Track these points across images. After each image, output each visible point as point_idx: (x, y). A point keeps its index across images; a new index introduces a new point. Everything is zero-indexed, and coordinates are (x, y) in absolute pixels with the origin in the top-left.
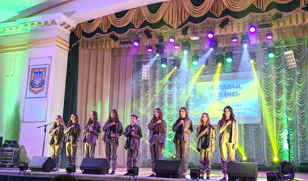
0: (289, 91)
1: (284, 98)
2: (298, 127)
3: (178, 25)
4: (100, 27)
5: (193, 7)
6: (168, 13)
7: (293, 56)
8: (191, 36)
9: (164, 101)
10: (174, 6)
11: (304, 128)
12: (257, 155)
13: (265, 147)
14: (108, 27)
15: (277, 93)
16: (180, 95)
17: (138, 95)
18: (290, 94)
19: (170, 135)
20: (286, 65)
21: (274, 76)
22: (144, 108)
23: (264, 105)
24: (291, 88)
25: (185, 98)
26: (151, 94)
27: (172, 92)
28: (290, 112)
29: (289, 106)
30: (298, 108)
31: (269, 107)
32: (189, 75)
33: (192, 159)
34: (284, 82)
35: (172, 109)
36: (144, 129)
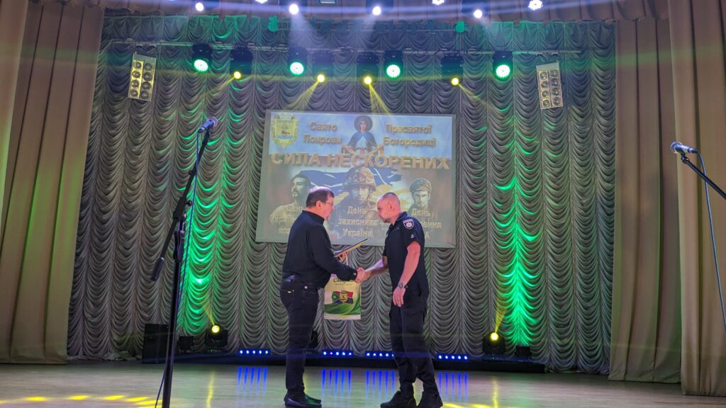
0: (529, 169)
1: (515, 183)
2: (549, 257)
7: (558, 77)
11: (564, 261)
15: (499, 171)
16: (238, 157)
17: (107, 147)
18: (531, 176)
19: (199, 266)
20: (521, 104)
21: (493, 129)
22: (126, 186)
23: (464, 199)
24: (532, 160)
25: (254, 168)
26: (151, 147)
27: (215, 149)
28: (529, 220)
29: (527, 205)
30: (550, 211)
31: (478, 206)
32: (270, 105)
33: (266, 337)
34: (518, 149)
35: (214, 195)
36: (121, 247)
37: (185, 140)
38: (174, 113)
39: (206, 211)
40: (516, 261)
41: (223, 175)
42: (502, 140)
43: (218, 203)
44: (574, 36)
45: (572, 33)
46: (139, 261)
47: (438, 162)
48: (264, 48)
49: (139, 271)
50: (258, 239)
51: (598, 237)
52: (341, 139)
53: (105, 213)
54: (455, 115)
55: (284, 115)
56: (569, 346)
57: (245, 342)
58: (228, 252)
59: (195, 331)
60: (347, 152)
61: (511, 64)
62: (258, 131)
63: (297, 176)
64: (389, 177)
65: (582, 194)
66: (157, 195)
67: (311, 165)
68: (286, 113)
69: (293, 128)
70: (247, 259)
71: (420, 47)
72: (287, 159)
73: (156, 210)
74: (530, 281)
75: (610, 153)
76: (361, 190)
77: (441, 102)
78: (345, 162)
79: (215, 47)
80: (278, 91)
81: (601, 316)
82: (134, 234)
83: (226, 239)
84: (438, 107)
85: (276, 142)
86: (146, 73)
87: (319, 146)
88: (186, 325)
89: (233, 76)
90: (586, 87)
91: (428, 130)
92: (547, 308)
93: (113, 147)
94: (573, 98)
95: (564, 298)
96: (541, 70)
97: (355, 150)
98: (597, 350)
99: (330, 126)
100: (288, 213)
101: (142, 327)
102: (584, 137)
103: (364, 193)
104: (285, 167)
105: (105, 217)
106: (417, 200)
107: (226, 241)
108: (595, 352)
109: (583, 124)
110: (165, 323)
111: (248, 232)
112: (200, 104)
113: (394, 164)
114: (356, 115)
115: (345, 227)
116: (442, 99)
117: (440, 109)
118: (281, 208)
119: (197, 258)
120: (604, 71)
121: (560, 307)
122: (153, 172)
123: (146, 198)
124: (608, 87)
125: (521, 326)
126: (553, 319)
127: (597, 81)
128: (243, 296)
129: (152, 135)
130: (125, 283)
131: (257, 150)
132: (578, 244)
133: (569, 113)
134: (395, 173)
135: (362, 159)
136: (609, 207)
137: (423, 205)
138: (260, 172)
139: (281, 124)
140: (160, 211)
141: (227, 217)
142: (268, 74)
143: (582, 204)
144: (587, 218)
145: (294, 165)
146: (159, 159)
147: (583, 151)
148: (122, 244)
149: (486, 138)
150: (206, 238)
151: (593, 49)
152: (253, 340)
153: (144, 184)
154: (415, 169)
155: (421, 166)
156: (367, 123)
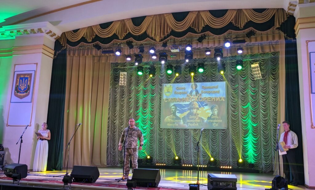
0: (254, 100)
1: (249, 105)
2: (262, 132)
3: (160, 38)
4: (85, 37)
5: (176, 22)
6: (151, 27)
7: (259, 69)
8: (172, 49)
9: (139, 105)
10: (157, 20)
11: (267, 133)
12: (223, 157)
13: (231, 149)
14: (93, 37)
15: (243, 101)
16: (154, 100)
17: (114, 99)
20: (251, 76)
21: (240, 85)
22: (120, 111)
23: (230, 112)
24: (255, 96)
25: (159, 104)
26: (127, 99)
27: (146, 98)
28: (254, 118)
29: (253, 113)
30: (262, 115)
31: (236, 114)
33: (165, 160)
34: (250, 92)
35: (147, 113)
37: (137, 96)
38: (134, 87)
39: (145, 119)
40: (249, 133)
41: (149, 107)
42: (244, 89)
43: (148, 116)
47: (221, 98)
50: (161, 128)
52: (187, 92)
53: (115, 120)
54: (226, 81)
55: (168, 85)
58: (152, 132)
59: (143, 157)
60: (189, 97)
61: (241, 65)
62: (160, 91)
63: (173, 106)
64: (203, 105)
66: (130, 114)
67: (177, 102)
68: (168, 84)
69: (171, 90)
70: (158, 134)
72: (169, 100)
74: (254, 140)
76: (194, 110)
77: (222, 77)
78: (188, 100)
80: (166, 77)
84: (221, 79)
85: (166, 94)
86: (124, 77)
87: (179, 95)
88: (140, 156)
91: (217, 87)
93: (116, 99)
94: (271, 72)
95: (267, 146)
97: (192, 96)
99: (183, 88)
100: (170, 118)
103: (195, 111)
104: (168, 103)
105: (115, 122)
106: (213, 113)
107: (151, 128)
109: (274, 82)
111: (158, 125)
112: (141, 83)
113: (205, 100)
115: (189, 123)
118: (168, 117)
121: (266, 150)
122: (128, 106)
123: (126, 115)
125: (251, 157)
126: (263, 154)
128: (157, 146)
129: (127, 94)
131: (160, 98)
133: (269, 78)
134: (206, 103)
135: (194, 99)
137: (215, 114)
138: (161, 105)
139: (167, 88)
141: (151, 120)
145: (172, 102)
146: (130, 102)
147: (275, 92)
148: (120, 130)
149: (238, 89)
150: (145, 128)
152: (161, 160)
153: (126, 110)
154: (212, 102)
155: (215, 100)
156: (195, 86)
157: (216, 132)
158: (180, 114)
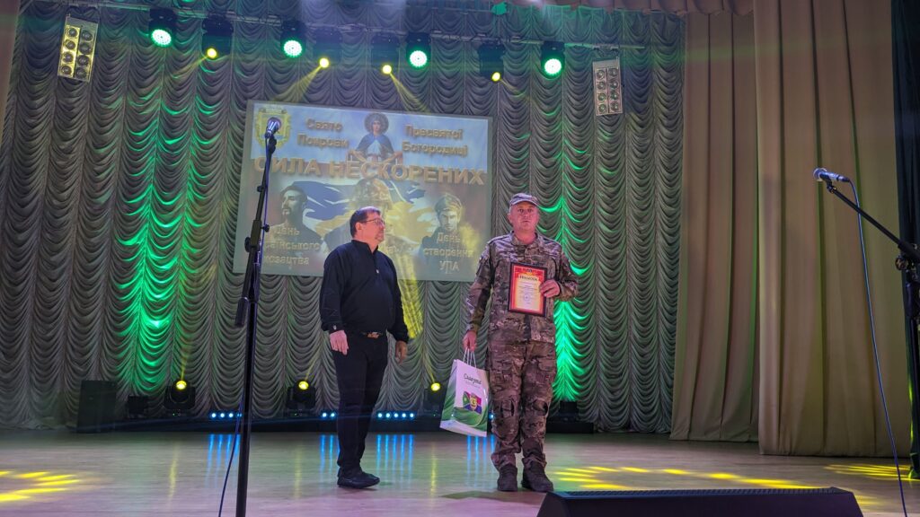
0: (579, 187)
1: (562, 206)
2: (602, 294)
7: (618, 77)
9: (142, 177)
11: (618, 298)
15: (544, 189)
16: (209, 161)
17: (23, 141)
18: (581, 196)
19: (155, 304)
20: (572, 108)
21: (536, 138)
22: (50, 195)
24: (583, 178)
25: (230, 175)
26: (87, 144)
27: (177, 149)
28: (578, 249)
29: (576, 230)
30: (603, 239)
32: (251, 94)
34: (568, 163)
35: (176, 210)
36: (43, 278)
37: (136, 136)
38: (120, 100)
39: (165, 231)
41: (189, 184)
42: (548, 151)
43: (182, 221)
44: (634, 28)
45: (632, 23)
46: (70, 297)
47: (470, 175)
48: (249, 20)
49: (70, 310)
50: (236, 270)
51: (657, 271)
52: (348, 143)
53: (21, 231)
54: (491, 118)
55: (273, 109)
56: (623, 399)
57: (218, 402)
58: (195, 285)
59: (149, 389)
60: (355, 159)
61: (562, 58)
62: (236, 128)
63: (290, 188)
64: (409, 192)
65: (640, 219)
66: (97, 207)
67: (307, 175)
68: (273, 106)
70: (220, 295)
71: (450, 30)
72: (276, 166)
73: (94, 229)
74: (577, 322)
75: (673, 169)
77: (475, 101)
78: (352, 171)
79: (180, 13)
80: (263, 76)
81: (659, 364)
82: (63, 261)
83: (193, 269)
84: (471, 107)
86: (84, 44)
87: (318, 151)
88: (138, 382)
89: (205, 54)
90: (647, 91)
91: (459, 135)
92: (598, 355)
93: (33, 142)
94: (633, 103)
95: (617, 343)
96: (597, 67)
97: (366, 157)
98: (653, 405)
99: (333, 125)
100: (276, 235)
101: (74, 384)
102: (644, 151)
105: (21, 237)
106: (444, 222)
107: (193, 272)
108: (651, 407)
109: (642, 136)
110: (106, 379)
111: (222, 260)
112: (157, 89)
113: (415, 176)
114: (367, 113)
116: (476, 97)
117: (474, 109)
119: (152, 294)
120: (669, 72)
121: (612, 354)
122: (90, 177)
123: (79, 212)
124: (673, 93)
125: (566, 377)
126: (604, 368)
127: (660, 84)
128: (216, 343)
129: (89, 127)
130: (51, 326)
131: (236, 153)
132: (634, 278)
133: (627, 121)
134: (417, 188)
135: (374, 168)
136: (670, 235)
137: (451, 228)
138: (239, 181)
140: (100, 231)
141: (194, 240)
142: (250, 53)
143: (640, 232)
144: (645, 248)
145: (286, 174)
146: (99, 161)
147: (642, 167)
149: (529, 147)
150: (166, 267)
151: (656, 44)
152: (230, 399)
153: (77, 194)
154: (441, 183)
155: (450, 180)
156: (381, 123)
157: (450, 292)
158: (320, 221)
